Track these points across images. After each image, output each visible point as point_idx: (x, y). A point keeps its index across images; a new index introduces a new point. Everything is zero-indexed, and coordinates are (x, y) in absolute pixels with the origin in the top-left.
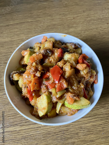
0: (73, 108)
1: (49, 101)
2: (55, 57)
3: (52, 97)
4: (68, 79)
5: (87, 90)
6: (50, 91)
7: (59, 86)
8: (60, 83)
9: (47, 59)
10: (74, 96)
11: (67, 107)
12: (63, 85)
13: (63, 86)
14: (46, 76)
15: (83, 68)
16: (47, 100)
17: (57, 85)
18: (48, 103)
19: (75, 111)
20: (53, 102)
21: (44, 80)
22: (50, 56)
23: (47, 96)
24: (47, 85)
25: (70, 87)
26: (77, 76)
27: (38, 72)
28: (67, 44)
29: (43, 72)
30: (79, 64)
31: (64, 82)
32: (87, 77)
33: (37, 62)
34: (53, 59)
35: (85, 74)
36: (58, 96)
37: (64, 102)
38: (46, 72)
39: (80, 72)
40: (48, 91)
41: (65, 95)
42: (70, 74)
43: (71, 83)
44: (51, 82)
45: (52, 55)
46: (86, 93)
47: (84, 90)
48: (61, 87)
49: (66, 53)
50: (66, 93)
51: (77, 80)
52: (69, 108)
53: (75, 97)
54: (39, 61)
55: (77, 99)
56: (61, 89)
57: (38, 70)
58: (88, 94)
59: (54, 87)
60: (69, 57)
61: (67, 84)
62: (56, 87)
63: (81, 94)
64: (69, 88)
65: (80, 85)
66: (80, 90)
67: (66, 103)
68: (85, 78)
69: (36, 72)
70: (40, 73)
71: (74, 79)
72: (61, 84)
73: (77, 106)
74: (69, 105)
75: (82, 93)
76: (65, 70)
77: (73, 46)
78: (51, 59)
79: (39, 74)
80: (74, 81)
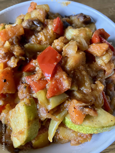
0: (82, 132)
1: (30, 117)
2: (47, 33)
3: (38, 109)
4: (72, 72)
5: (110, 95)
6: (34, 96)
7: (52, 85)
8: (56, 80)
9: (33, 37)
10: (86, 107)
11: (70, 129)
12: (61, 83)
13: (62, 86)
14: (28, 67)
15: (102, 51)
16: (28, 114)
17: (49, 83)
18: (29, 122)
19: (87, 136)
20: (40, 120)
21: (24, 73)
22: (39, 32)
23: (27, 106)
24: (29, 83)
25: (75, 88)
26: (89, 67)
27: (12, 58)
28: (71, 17)
29: (23, 58)
30: (94, 44)
31: (64, 77)
32: (109, 69)
33: (13, 40)
34: (44, 36)
35: (106, 64)
36: (50, 107)
37: (64, 119)
38: (30, 60)
39: (95, 61)
40: (31, 97)
41: (66, 104)
42: (76, 62)
43: (78, 80)
44: (36, 77)
45: (42, 29)
46: (108, 101)
47: (103, 94)
48: (58, 88)
49: (69, 27)
50: (69, 101)
51: (90, 76)
52: (74, 131)
53: (87, 110)
54: (17, 38)
55: (91, 113)
56: (56, 92)
57: (13, 55)
58: (110, 103)
59: (44, 88)
60: (75, 34)
61: (69, 81)
62: (48, 87)
63: (98, 102)
64: (74, 91)
65: (97, 85)
66: (97, 95)
67: (68, 121)
68: (105, 71)
69: (9, 59)
70: (16, 60)
71: (84, 73)
72: (57, 82)
73: (90, 127)
74: (73, 125)
75: (101, 101)
76: (67, 54)
77: (82, 19)
78: (41, 36)
79: (14, 62)
80: (83, 76)
